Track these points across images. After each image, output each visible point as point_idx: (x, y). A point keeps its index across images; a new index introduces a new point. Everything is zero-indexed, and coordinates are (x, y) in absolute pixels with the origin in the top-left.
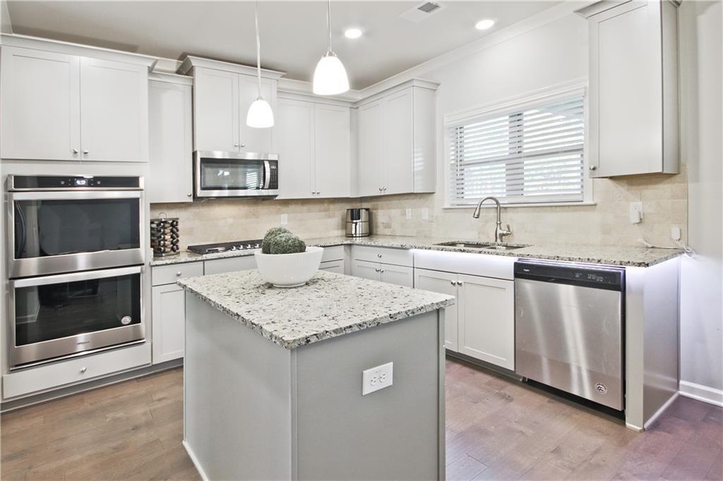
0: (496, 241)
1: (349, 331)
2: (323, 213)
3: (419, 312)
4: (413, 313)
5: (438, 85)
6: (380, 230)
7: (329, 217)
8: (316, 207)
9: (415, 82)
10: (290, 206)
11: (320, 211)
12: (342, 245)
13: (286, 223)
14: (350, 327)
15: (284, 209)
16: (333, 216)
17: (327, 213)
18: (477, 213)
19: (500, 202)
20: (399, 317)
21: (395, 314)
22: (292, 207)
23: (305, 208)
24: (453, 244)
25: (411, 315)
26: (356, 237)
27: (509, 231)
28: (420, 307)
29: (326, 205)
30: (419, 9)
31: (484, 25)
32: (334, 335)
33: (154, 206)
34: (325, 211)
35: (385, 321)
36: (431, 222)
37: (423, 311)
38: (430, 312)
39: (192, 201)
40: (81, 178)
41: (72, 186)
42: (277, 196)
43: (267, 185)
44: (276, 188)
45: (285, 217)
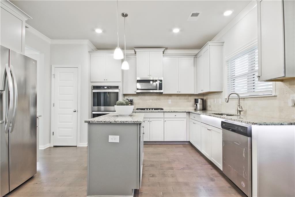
0: (238, 114)
1: (101, 122)
2: (186, 100)
3: (126, 123)
4: (123, 122)
5: (224, 42)
6: (208, 108)
7: (188, 102)
8: (183, 97)
9: (209, 43)
10: (172, 97)
11: (185, 99)
12: (185, 112)
13: (171, 103)
14: (101, 121)
15: (170, 98)
16: (190, 102)
17: (188, 100)
18: (227, 100)
19: (240, 95)
20: (118, 122)
21: (116, 121)
22: (173, 97)
23: (178, 98)
24: (222, 114)
25: (122, 123)
26: (197, 110)
27: (242, 109)
28: (126, 121)
29: (187, 97)
30: (191, 16)
31: (228, 13)
32: (97, 122)
33: (125, 95)
34: (186, 99)
35: (113, 122)
36: (222, 105)
37: (127, 122)
38: (130, 123)
39: (136, 93)
40: (105, 86)
41: (104, 88)
42: (163, 93)
43: (158, 89)
44: (162, 89)
45: (170, 101)
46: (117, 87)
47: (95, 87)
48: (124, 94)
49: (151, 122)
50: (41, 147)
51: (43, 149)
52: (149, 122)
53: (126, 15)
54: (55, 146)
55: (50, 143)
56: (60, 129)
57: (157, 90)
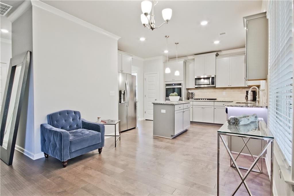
15: (224, 90)
22: (227, 90)
23: (232, 90)
29: (241, 89)
34: (240, 91)
39: (195, 88)
40: (173, 84)
41: (173, 85)
42: (216, 87)
43: (211, 84)
44: (214, 84)
45: (225, 93)
46: (180, 84)
47: (167, 85)
48: (187, 89)
49: (204, 109)
50: (139, 119)
51: (140, 120)
52: (202, 109)
53: (178, 43)
54: (146, 120)
55: (144, 117)
56: (149, 110)
57: (209, 85)
